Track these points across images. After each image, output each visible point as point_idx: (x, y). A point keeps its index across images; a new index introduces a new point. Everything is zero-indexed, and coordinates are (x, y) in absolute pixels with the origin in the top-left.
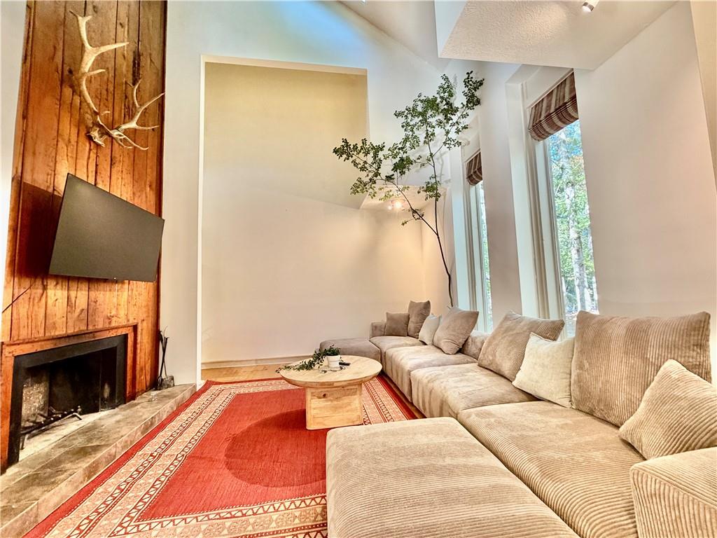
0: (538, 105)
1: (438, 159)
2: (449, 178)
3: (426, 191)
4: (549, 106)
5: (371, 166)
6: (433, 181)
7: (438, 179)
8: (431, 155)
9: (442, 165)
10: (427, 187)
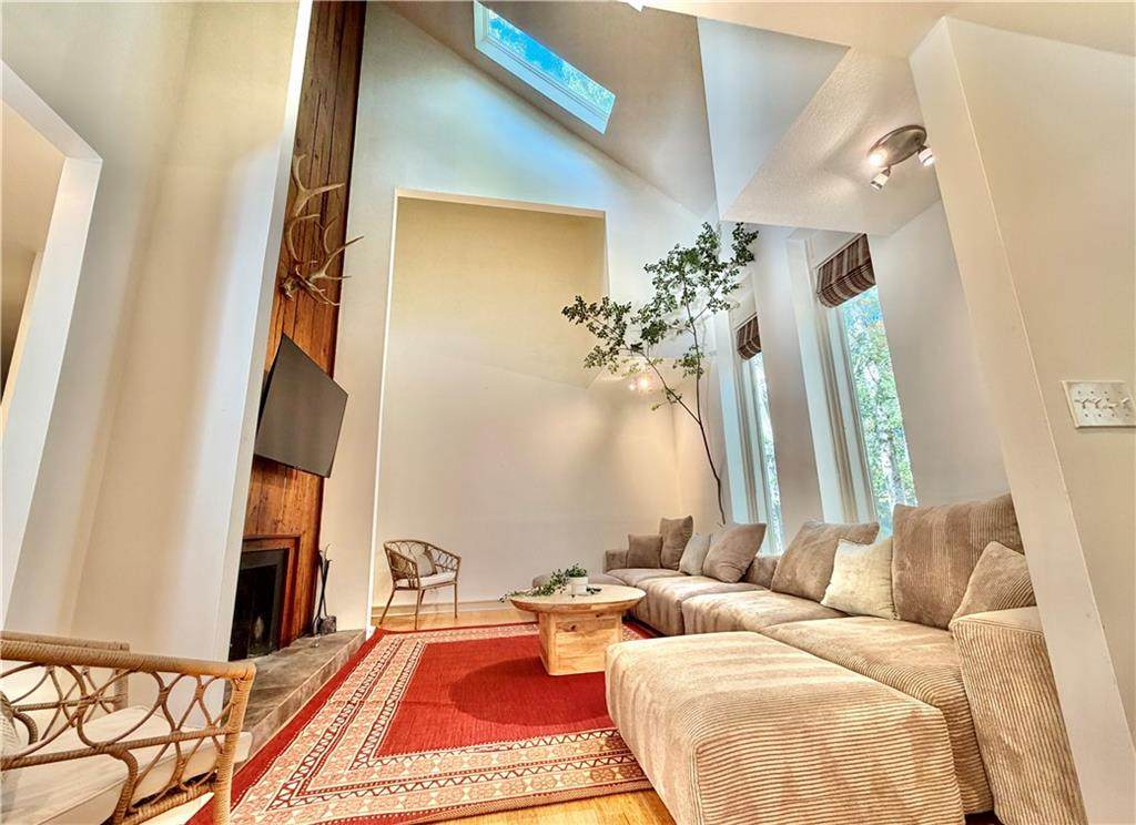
0: (827, 267)
1: (699, 324)
2: (715, 348)
3: (684, 365)
4: (840, 269)
5: (613, 331)
6: (694, 352)
7: (700, 350)
8: (692, 320)
9: (705, 332)
10: (686, 361)
